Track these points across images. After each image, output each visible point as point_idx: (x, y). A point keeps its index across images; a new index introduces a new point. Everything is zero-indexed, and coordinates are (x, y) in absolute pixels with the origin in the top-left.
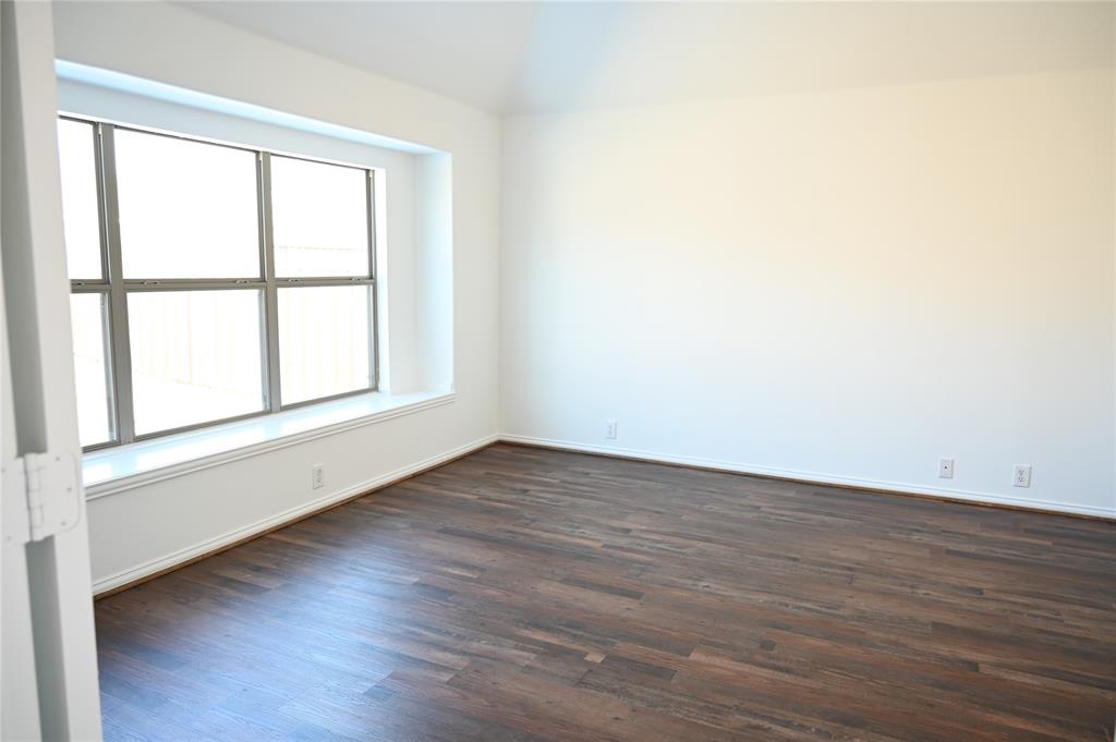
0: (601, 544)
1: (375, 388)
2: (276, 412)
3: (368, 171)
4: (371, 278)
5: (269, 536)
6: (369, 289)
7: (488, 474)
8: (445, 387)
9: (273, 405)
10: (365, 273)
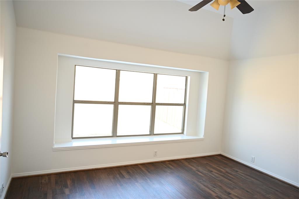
0: (216, 195)
1: (183, 133)
2: (152, 135)
3: (186, 77)
4: (185, 104)
5: (139, 165)
6: (184, 107)
7: (207, 163)
8: (201, 136)
9: (152, 133)
10: (183, 103)
